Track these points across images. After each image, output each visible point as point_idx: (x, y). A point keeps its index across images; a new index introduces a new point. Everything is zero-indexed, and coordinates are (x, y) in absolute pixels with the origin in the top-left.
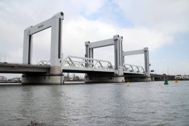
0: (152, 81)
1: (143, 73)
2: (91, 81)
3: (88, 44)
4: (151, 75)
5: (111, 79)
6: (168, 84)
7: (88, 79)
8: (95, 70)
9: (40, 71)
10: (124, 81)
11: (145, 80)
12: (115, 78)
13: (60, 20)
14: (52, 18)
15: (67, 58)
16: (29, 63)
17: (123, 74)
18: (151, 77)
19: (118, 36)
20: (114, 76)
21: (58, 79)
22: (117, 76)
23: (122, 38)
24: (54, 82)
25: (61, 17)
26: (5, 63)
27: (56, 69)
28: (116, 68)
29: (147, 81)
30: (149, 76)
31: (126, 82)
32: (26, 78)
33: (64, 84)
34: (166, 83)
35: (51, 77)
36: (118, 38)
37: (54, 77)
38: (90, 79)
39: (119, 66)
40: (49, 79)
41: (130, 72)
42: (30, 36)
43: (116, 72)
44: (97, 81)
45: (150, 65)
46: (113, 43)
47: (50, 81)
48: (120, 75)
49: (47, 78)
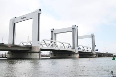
0: (97, 57)
1: (91, 52)
2: (55, 57)
3: (53, 31)
4: (96, 53)
5: (70, 55)
6: (115, 60)
7: (53, 55)
8: (60, 49)
9: (24, 50)
10: (79, 57)
11: (92, 56)
12: (73, 55)
13: (39, 14)
14: (33, 13)
15: (42, 41)
16: (13, 44)
17: (78, 52)
18: (97, 55)
19: (75, 25)
20: (72, 54)
21: (37, 56)
22: (74, 53)
23: (78, 27)
24: (34, 57)
25: (39, 12)
26: (2, 43)
27: (36, 48)
28: (74, 48)
29: (94, 57)
30: (95, 53)
31: (80, 58)
32: (11, 54)
33: (41, 59)
34: (114, 59)
35: (32, 54)
36: (75, 27)
37: (35, 54)
38: (54, 55)
39: (75, 47)
40: (31, 55)
41: (82, 51)
42: (14, 24)
43: (74, 51)
44: (60, 57)
45: (96, 46)
46: (72, 30)
47: (32, 57)
48: (76, 53)
49: (29, 54)
